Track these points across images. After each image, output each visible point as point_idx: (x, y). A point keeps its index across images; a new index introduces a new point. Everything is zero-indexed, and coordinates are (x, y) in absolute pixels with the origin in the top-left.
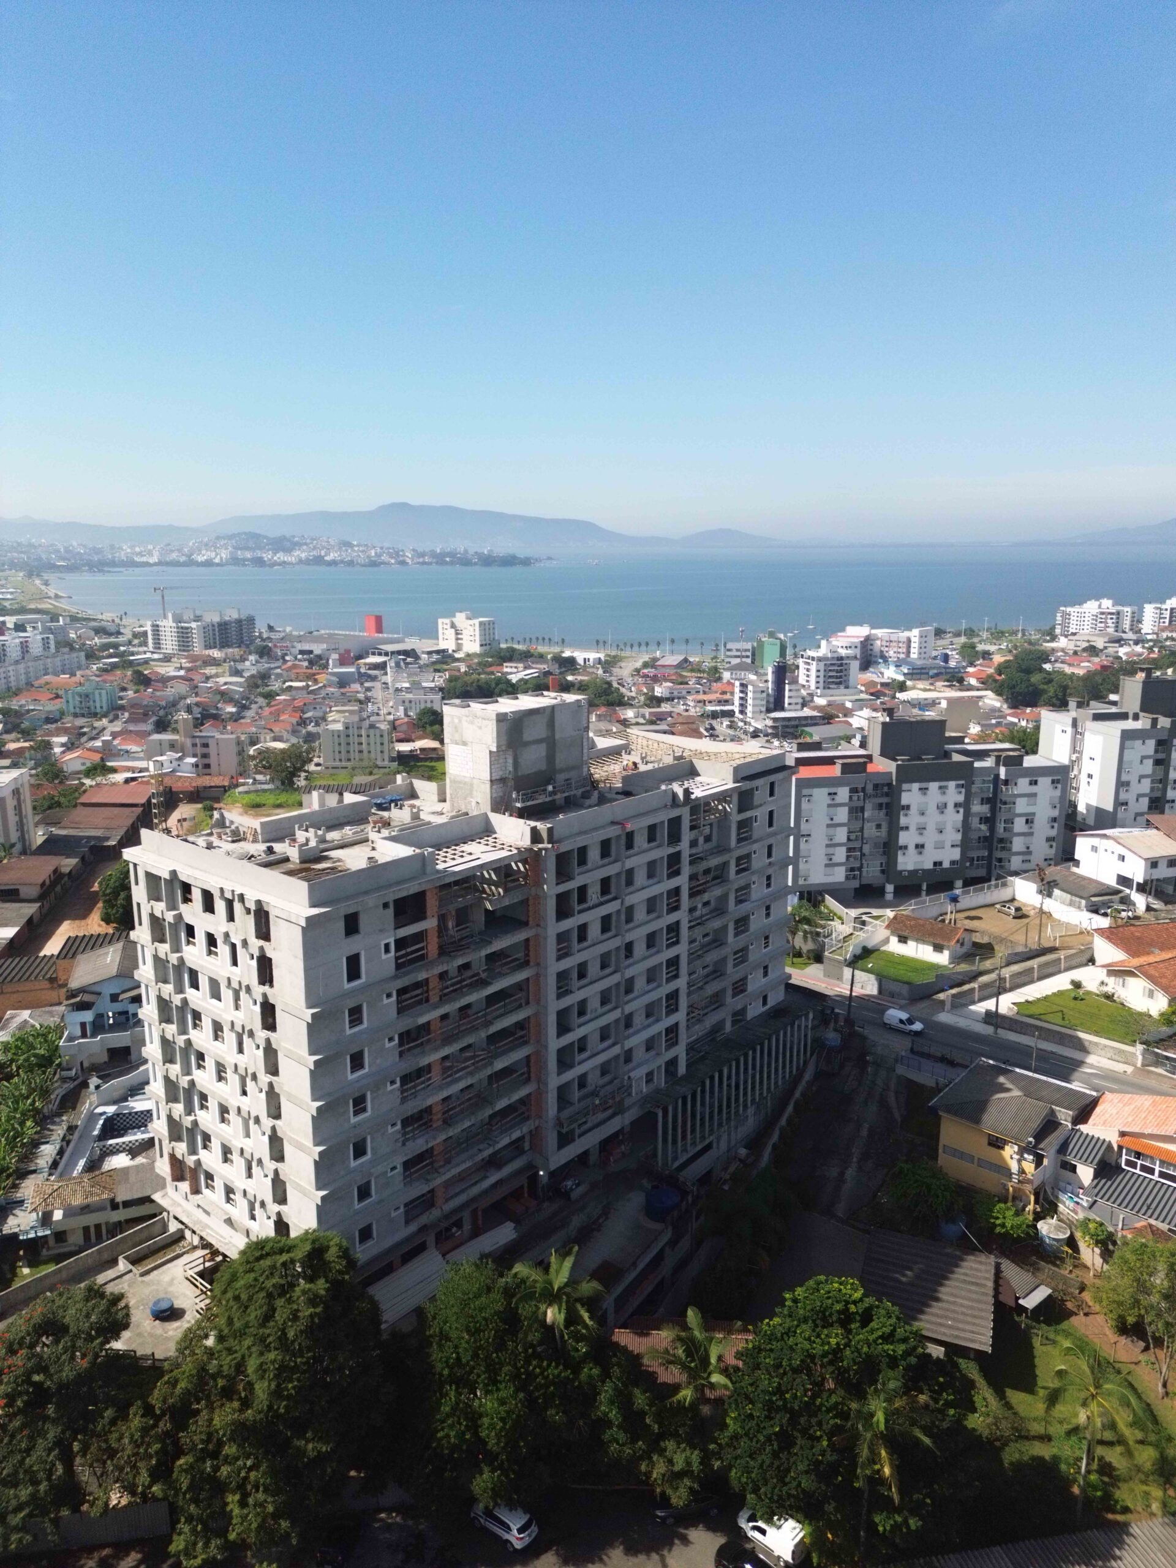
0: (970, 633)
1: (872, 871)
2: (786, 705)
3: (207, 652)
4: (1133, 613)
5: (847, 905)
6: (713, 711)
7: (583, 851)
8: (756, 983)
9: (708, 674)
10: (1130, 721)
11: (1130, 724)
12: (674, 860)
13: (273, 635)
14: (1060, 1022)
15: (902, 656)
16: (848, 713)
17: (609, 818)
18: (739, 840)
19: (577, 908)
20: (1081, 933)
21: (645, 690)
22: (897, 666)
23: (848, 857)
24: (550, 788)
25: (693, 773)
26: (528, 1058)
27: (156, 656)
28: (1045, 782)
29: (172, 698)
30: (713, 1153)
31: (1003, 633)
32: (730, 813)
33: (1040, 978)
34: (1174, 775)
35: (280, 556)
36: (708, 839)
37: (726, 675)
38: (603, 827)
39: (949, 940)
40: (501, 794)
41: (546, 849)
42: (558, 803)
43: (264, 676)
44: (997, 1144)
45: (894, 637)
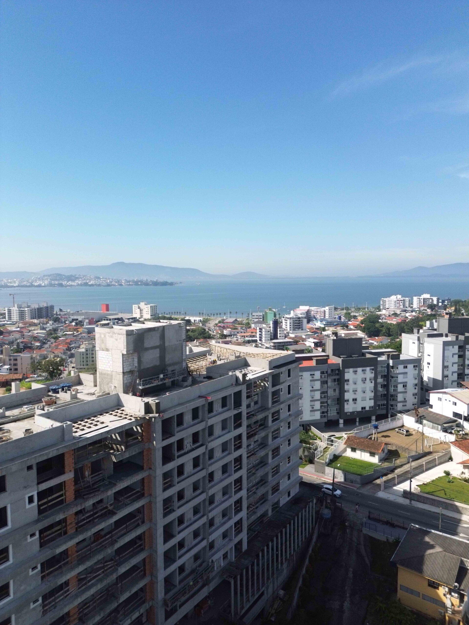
0: (347, 309)
1: (333, 414)
2: (278, 337)
3: (31, 320)
4: (409, 300)
5: (322, 431)
6: (248, 340)
7: (180, 418)
8: (284, 484)
9: (245, 325)
10: (444, 337)
11: (444, 339)
12: (238, 417)
13: (62, 313)
14: (445, 497)
15: (322, 317)
16: (304, 340)
17: (198, 393)
18: (273, 403)
19: (177, 454)
20: (441, 443)
21: (220, 332)
22: (321, 321)
23: (321, 406)
24: (161, 376)
25: (246, 365)
26: (144, 560)
27: (9, 323)
28: (410, 366)
29: (11, 340)
30: (265, 597)
31: (360, 308)
32: (268, 388)
33: (427, 470)
34: (467, 362)
35: (70, 283)
36: (256, 403)
37: (253, 326)
38: (194, 400)
39: (378, 450)
40: (130, 381)
41: (155, 418)
42: (167, 385)
43: (55, 330)
44: (434, 585)
45: (319, 310)
